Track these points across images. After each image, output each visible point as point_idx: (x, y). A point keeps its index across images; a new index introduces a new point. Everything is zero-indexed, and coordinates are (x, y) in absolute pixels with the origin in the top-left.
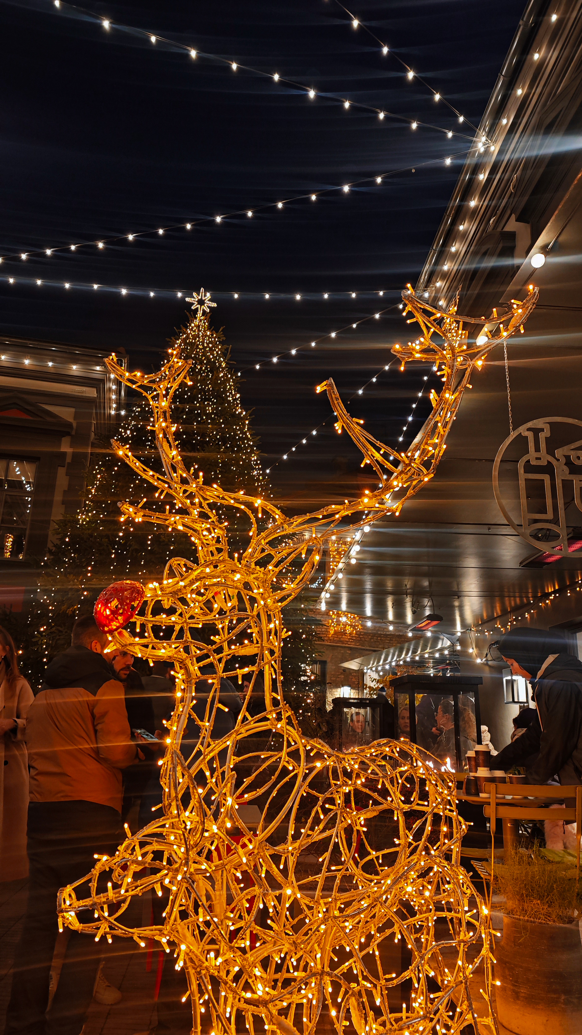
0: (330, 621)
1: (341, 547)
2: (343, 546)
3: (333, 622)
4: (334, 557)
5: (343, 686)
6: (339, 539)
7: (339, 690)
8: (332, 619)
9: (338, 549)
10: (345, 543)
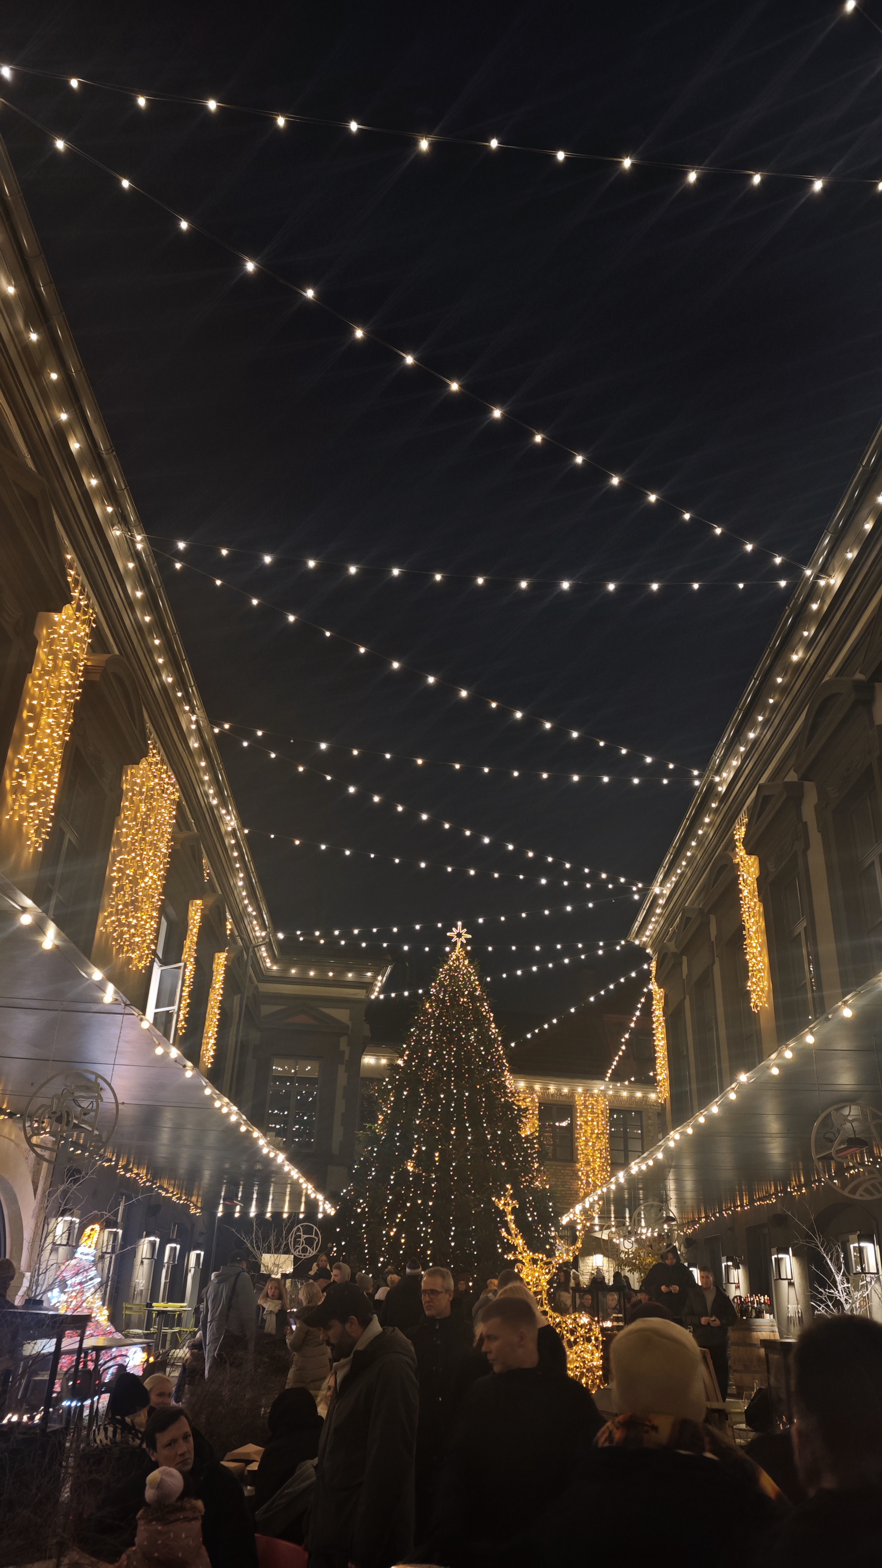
0: (580, 1183)
1: (588, 1100)
2: (590, 1099)
3: (582, 1183)
4: (581, 1113)
5: (595, 1254)
6: (586, 1091)
7: (591, 1258)
8: (581, 1180)
9: (585, 1103)
10: (592, 1096)
